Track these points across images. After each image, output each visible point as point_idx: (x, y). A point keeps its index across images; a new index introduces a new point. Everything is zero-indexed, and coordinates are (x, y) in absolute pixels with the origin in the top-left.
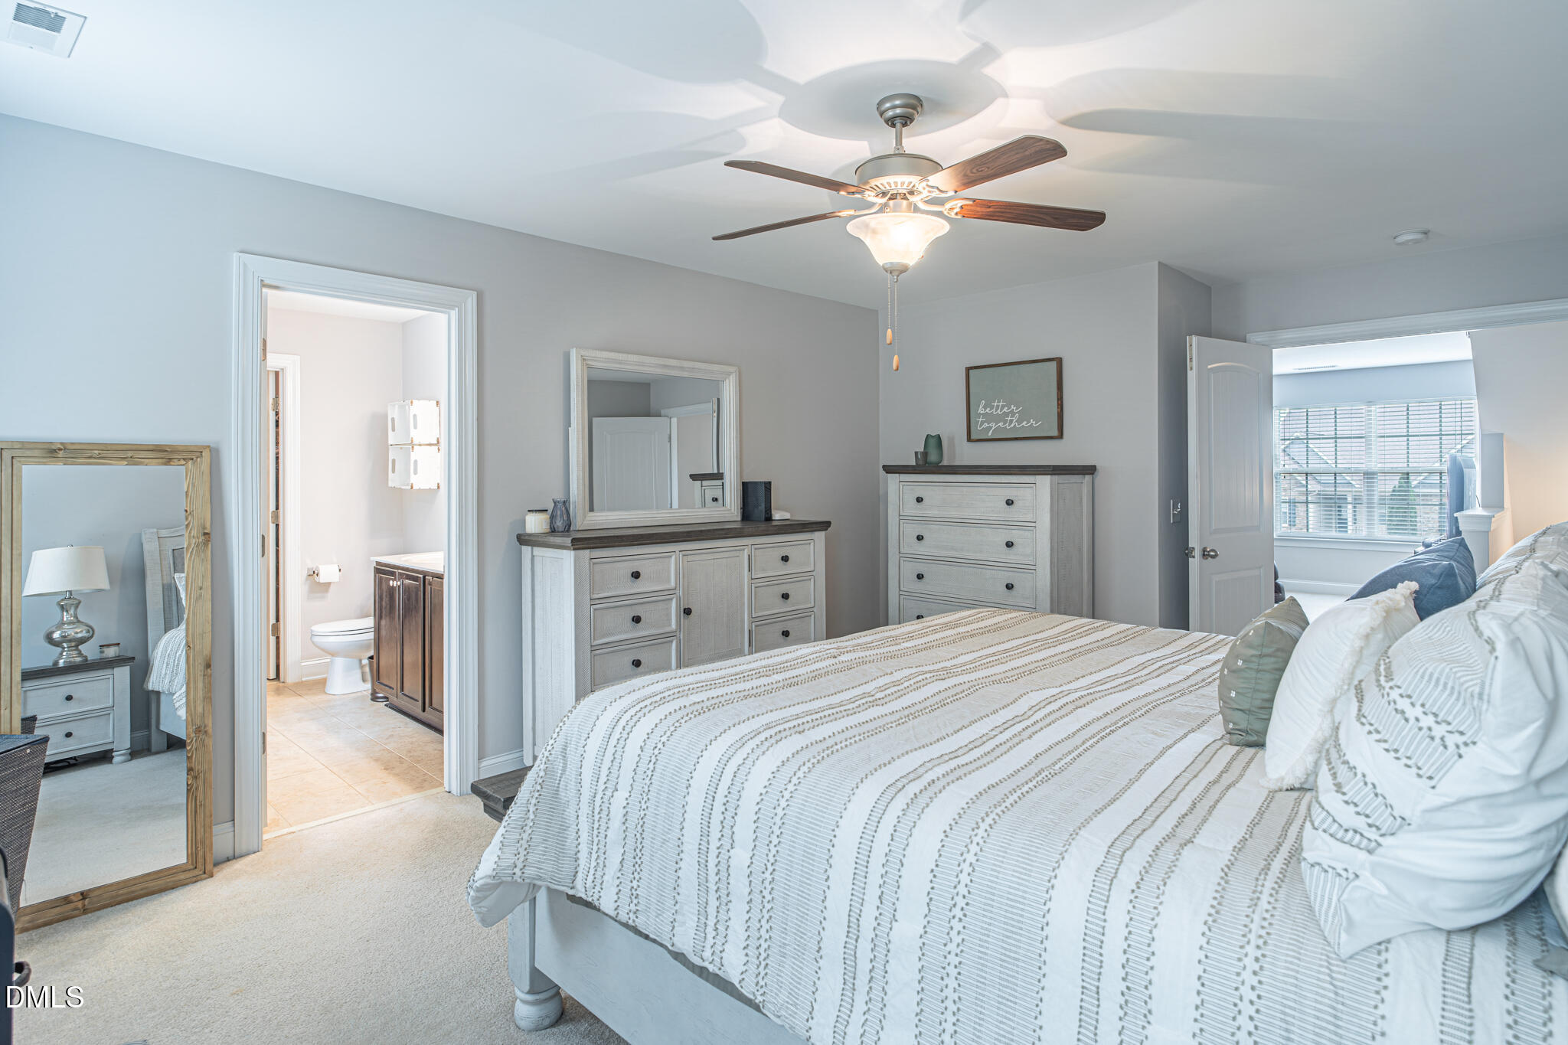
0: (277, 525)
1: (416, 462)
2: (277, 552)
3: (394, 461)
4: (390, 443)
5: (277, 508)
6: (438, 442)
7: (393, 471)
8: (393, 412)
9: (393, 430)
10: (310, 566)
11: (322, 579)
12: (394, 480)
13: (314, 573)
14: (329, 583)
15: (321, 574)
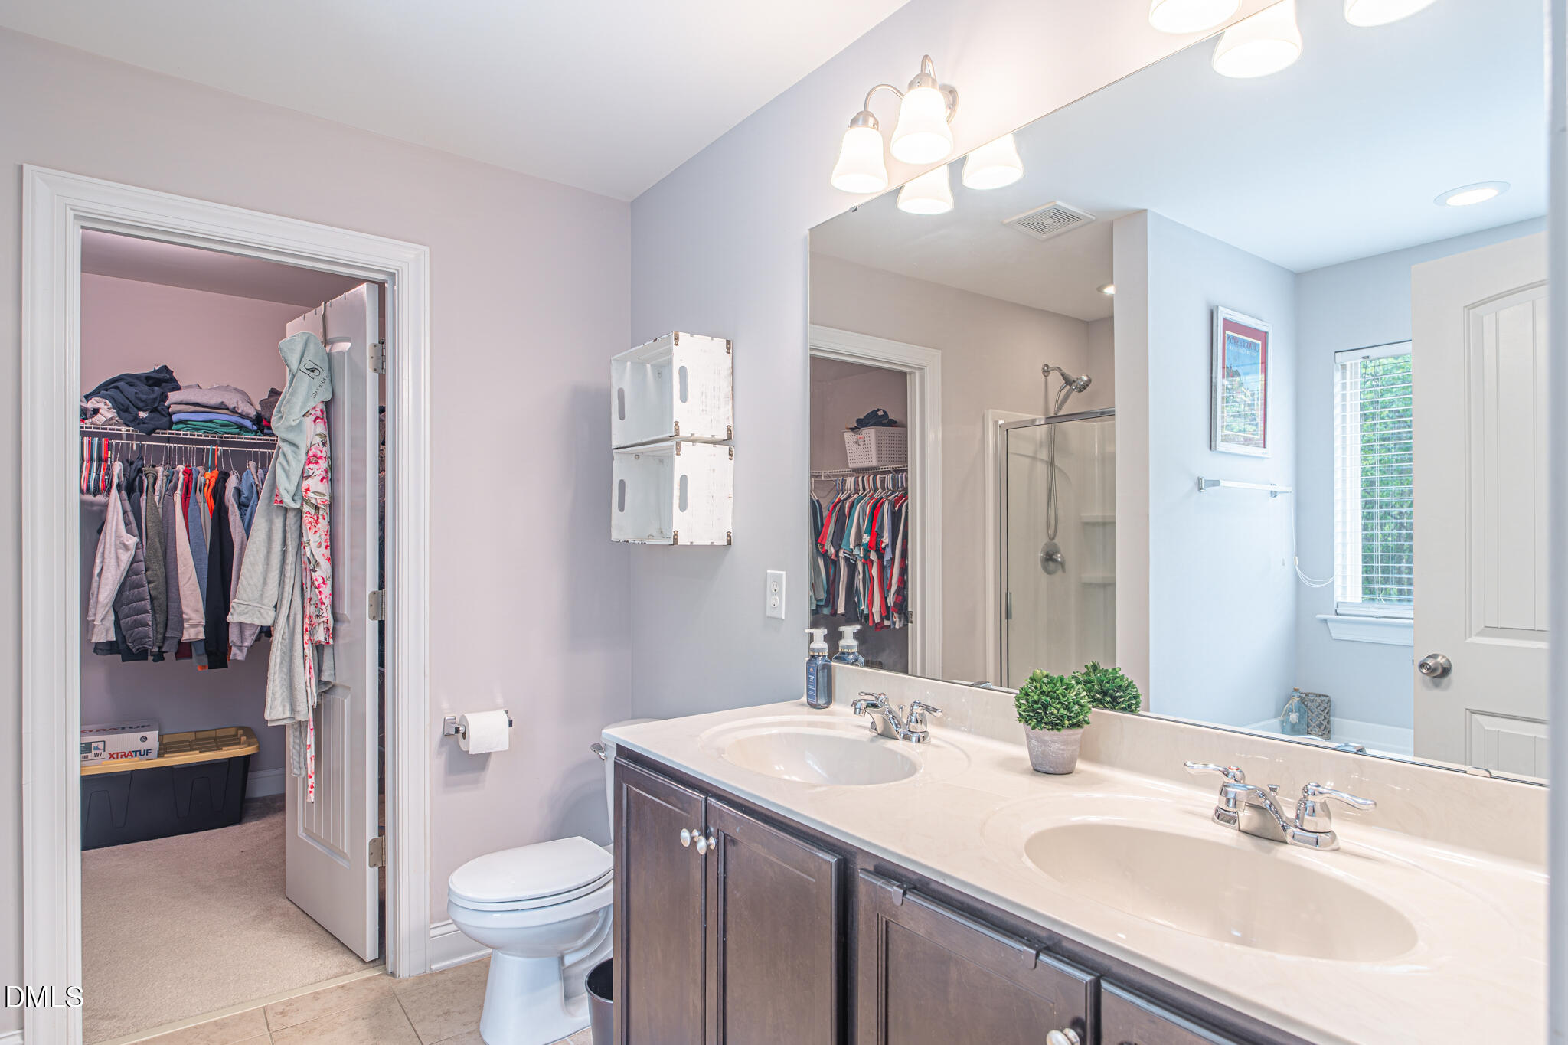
0: (382, 625)
1: (684, 479)
2: (382, 675)
3: (622, 484)
4: (615, 443)
5: (382, 585)
6: (730, 438)
7: (621, 508)
8: (622, 379)
9: (622, 417)
10: (449, 716)
11: (475, 744)
12: (623, 527)
13: (456, 733)
14: (489, 754)
15: (472, 733)
